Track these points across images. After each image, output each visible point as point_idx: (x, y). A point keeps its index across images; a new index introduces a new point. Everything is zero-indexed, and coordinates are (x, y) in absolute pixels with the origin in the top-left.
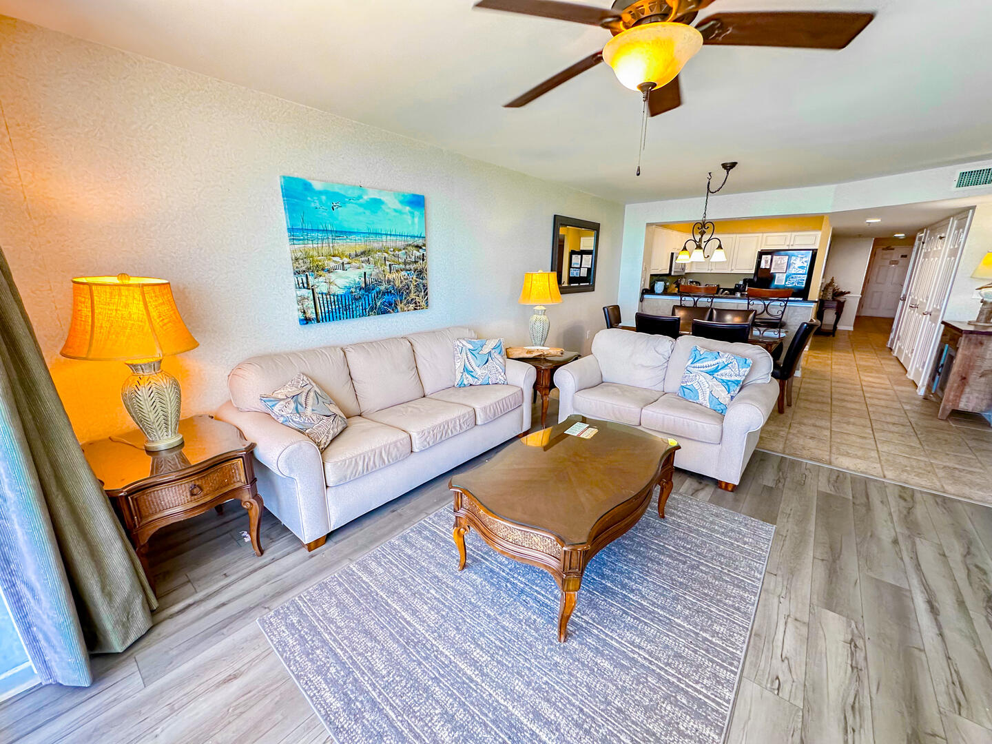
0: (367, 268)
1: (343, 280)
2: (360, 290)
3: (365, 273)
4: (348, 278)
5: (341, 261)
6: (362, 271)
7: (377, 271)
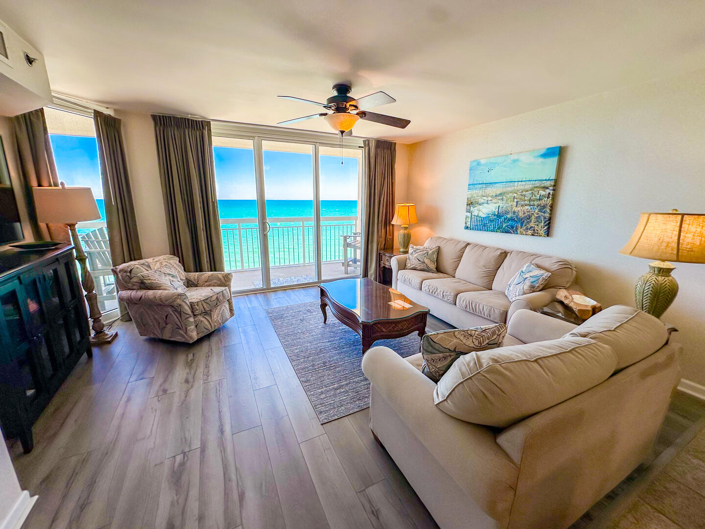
0: (501, 204)
1: (486, 210)
2: (494, 216)
3: (499, 206)
4: (489, 208)
5: (487, 199)
6: (498, 205)
7: (507, 205)
